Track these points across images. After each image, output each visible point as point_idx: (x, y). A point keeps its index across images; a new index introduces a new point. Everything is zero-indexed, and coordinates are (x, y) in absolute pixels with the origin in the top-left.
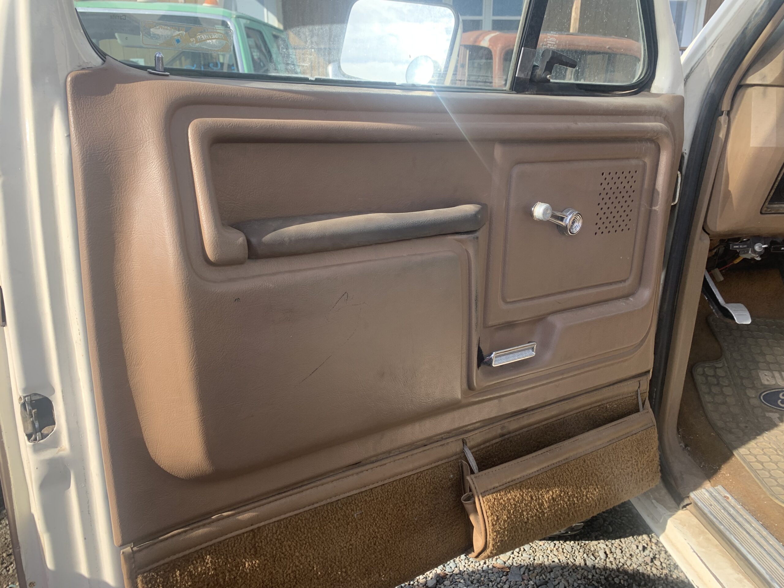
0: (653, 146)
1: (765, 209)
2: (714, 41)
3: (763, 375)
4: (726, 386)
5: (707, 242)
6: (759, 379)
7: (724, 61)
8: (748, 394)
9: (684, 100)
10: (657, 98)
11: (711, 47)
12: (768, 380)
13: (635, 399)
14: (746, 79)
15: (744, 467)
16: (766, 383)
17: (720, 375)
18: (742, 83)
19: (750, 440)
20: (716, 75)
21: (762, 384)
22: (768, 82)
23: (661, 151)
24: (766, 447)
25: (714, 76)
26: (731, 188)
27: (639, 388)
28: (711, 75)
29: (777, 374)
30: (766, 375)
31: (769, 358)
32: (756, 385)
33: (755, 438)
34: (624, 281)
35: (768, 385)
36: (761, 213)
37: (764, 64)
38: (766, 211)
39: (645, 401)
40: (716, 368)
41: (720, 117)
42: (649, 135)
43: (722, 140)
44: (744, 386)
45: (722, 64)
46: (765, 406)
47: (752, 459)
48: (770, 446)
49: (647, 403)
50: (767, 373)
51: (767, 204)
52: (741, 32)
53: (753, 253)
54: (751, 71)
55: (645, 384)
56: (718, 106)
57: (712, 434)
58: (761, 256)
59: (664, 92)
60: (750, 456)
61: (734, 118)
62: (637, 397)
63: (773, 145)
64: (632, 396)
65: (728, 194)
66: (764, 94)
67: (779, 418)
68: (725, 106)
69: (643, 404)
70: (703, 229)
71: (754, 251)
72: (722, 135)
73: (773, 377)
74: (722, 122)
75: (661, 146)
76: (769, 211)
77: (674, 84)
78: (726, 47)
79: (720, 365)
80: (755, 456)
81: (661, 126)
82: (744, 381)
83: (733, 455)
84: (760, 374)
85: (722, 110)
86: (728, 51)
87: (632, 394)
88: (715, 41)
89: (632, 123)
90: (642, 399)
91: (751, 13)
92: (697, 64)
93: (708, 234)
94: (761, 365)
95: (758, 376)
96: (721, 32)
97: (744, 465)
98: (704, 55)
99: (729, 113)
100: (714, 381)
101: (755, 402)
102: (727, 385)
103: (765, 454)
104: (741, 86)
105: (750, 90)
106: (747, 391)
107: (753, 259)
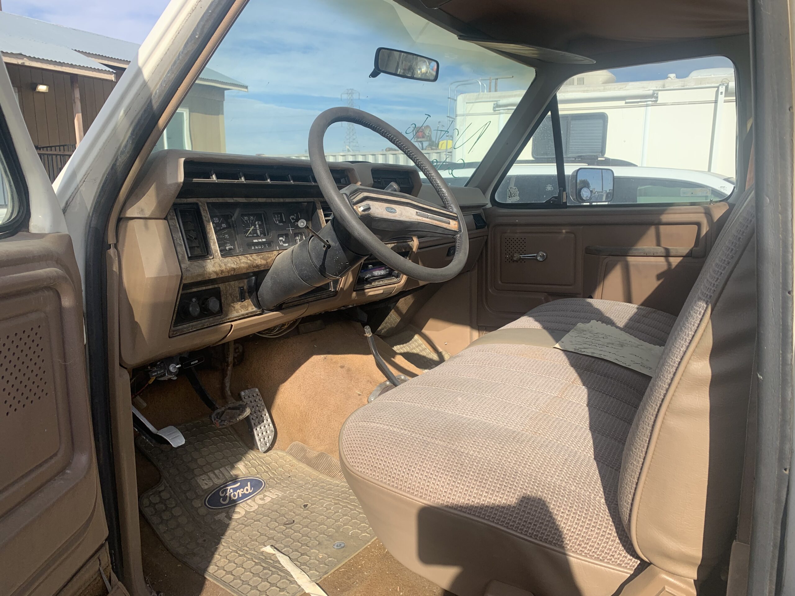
0: (51, 293)
1: (172, 333)
2: (84, 176)
3: (201, 480)
4: (174, 507)
5: (127, 377)
6: (199, 486)
7: (99, 195)
8: (195, 506)
9: (71, 238)
10: (41, 239)
11: (82, 181)
12: (206, 484)
13: (99, 580)
14: (125, 212)
15: (219, 586)
16: (206, 487)
17: (165, 498)
18: (122, 216)
19: (213, 554)
20: (94, 208)
21: (203, 490)
22: (147, 216)
23: (62, 297)
24: (228, 553)
25: (92, 209)
26: (137, 319)
27: (100, 565)
28: (89, 208)
29: (211, 475)
30: (203, 480)
31: (201, 461)
32: (199, 494)
33: (216, 549)
34: (55, 455)
35: (209, 488)
36: (169, 337)
37: (138, 198)
38: (173, 334)
39: (110, 577)
40: (160, 492)
41: (109, 250)
42: (45, 283)
43: (116, 273)
44: (190, 499)
45: (98, 198)
46: (212, 510)
47: (221, 573)
48: (231, 550)
49: (114, 577)
50: (203, 477)
51: (172, 328)
52: (110, 167)
53: (169, 375)
54: (127, 205)
55: (105, 557)
56: (103, 238)
57: (179, 565)
58: (177, 376)
59: (46, 232)
60: (219, 571)
61: (123, 250)
62: (102, 577)
63: (166, 274)
64: (96, 579)
65: (135, 326)
66: (146, 226)
67: (226, 517)
68: (111, 240)
69: (110, 581)
70: (120, 365)
71: (170, 373)
72: (115, 268)
73: (210, 479)
74: (112, 255)
75: (59, 292)
76: (176, 334)
77: (55, 222)
78: (98, 181)
79: (162, 488)
80: (223, 569)
81: (56, 271)
82: (187, 494)
83: (205, 578)
84: (198, 481)
85: (109, 243)
86: (101, 186)
87: (94, 577)
88: (86, 175)
89: (22, 274)
90: (107, 576)
91: (116, 150)
92: (72, 198)
93: (126, 368)
94: (196, 472)
95: (197, 483)
96: (90, 167)
97: (218, 584)
98: (77, 189)
99: (116, 246)
100: (161, 506)
101: (203, 511)
102: (174, 505)
103: (230, 561)
104: (121, 220)
105: (131, 223)
106: (193, 503)
107: (170, 380)
